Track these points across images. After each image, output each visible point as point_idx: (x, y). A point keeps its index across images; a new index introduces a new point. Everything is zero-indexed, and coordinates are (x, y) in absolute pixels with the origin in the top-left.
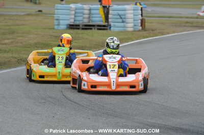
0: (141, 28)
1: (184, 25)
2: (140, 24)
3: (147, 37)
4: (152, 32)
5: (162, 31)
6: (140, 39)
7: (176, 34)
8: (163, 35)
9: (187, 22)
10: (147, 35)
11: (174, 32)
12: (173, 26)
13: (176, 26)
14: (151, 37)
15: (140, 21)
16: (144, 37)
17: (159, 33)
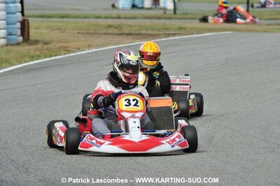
0: (21, 39)
1: (105, 31)
2: (19, 32)
3: (38, 57)
4: (45, 46)
5: (65, 45)
6: (26, 62)
7: (94, 50)
8: (69, 52)
9: (110, 26)
10: (37, 53)
11: (90, 46)
12: (83, 33)
13: (88, 33)
14: (45, 57)
15: (19, 25)
16: (32, 58)
17: (59, 48)
